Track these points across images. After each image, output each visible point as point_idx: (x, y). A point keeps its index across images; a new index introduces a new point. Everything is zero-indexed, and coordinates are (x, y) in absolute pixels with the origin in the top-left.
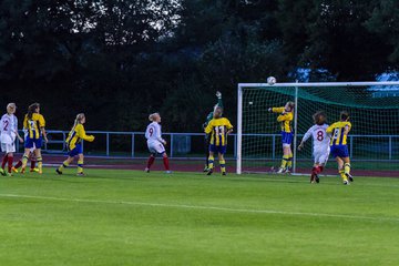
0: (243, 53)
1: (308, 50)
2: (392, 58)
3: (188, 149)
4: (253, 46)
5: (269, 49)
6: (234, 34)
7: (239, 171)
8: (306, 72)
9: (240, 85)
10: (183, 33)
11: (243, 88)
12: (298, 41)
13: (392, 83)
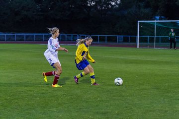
0: (139, 12)
3: (122, 40)
6: (136, 6)
7: (138, 47)
8: (158, 18)
11: (140, 22)
12: (156, 8)
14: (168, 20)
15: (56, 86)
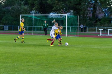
0: (20, 8)
1: (35, 8)
2: (53, 10)
4: (22, 6)
5: (26, 7)
6: (18, 4)
9: (21, 15)
10: (7, 3)
11: (21, 16)
12: (33, 5)
13: (53, 15)
14: (41, 14)
15: (52, 45)
